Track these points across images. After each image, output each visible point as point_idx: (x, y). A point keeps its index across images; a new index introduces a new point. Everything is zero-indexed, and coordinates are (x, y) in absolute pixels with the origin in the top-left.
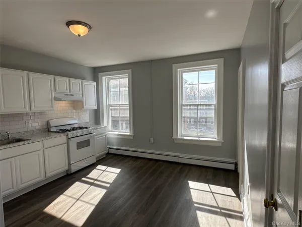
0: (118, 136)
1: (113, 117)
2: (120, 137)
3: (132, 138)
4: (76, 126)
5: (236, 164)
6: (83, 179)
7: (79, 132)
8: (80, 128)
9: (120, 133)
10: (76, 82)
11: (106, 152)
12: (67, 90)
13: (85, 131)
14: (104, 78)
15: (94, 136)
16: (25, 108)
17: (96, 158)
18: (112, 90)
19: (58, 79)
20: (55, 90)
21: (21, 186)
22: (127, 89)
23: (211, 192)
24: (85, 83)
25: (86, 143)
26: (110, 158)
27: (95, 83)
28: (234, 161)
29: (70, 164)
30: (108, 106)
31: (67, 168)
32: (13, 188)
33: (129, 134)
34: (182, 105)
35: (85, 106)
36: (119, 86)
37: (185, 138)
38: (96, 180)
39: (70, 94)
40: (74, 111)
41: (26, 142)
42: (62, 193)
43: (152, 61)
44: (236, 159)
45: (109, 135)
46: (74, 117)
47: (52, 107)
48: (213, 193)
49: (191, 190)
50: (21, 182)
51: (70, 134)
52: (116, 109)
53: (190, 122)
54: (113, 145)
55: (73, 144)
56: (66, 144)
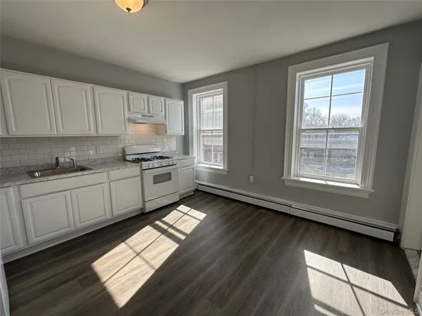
0: (209, 170)
1: (205, 145)
2: (212, 171)
3: (226, 173)
4: (158, 155)
5: (397, 234)
6: (157, 222)
7: (156, 163)
8: (162, 158)
9: (212, 166)
10: (157, 101)
11: (194, 188)
12: (144, 109)
13: (164, 162)
14: (194, 96)
15: (177, 168)
16: (89, 130)
17: (180, 196)
18: (205, 111)
19: (133, 95)
20: (129, 110)
21: (79, 225)
22: (222, 109)
23: (349, 282)
24: (169, 101)
25: (167, 177)
26: (197, 197)
27: (182, 103)
28: (394, 227)
29: (144, 202)
30: (199, 131)
31: (140, 206)
32: (69, 227)
33: (222, 168)
34: (300, 131)
35: (168, 131)
36: (213, 106)
37: (302, 179)
38: (171, 226)
39: (149, 115)
40: (158, 137)
41: (86, 173)
42: (123, 241)
43: (256, 65)
44: (397, 223)
45: (198, 167)
46: (158, 144)
47: (125, 130)
48: (352, 285)
49: (308, 269)
50: (80, 220)
51: (145, 164)
52: (209, 136)
53: (308, 155)
54: (203, 181)
55: (149, 176)
56: (140, 177)
